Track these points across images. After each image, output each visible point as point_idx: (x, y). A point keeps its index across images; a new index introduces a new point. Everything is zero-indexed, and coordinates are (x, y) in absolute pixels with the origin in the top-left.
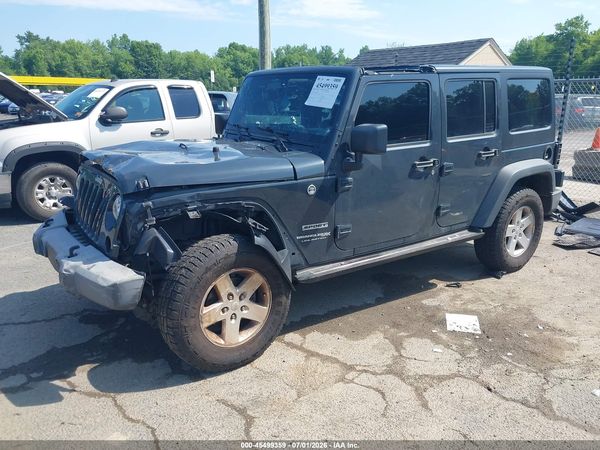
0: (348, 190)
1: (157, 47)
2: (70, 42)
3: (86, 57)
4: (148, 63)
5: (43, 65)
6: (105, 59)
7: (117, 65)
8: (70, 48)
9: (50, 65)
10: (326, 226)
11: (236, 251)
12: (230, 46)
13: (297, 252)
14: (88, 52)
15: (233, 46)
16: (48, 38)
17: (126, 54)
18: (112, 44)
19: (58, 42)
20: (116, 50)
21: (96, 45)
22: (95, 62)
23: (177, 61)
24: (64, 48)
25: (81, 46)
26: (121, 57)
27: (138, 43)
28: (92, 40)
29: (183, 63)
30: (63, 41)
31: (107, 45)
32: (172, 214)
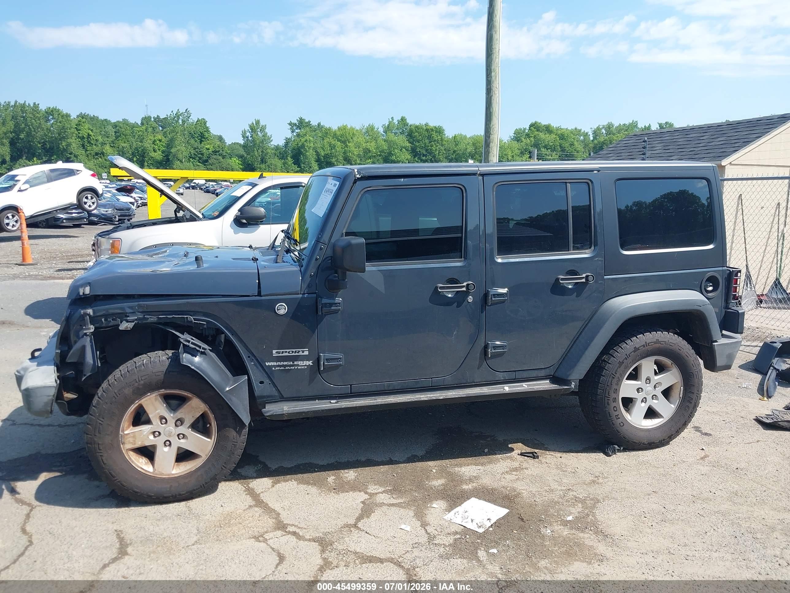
0: (336, 312)
1: (439, 131)
2: (343, 129)
3: (358, 146)
4: (427, 150)
5: (311, 155)
6: (377, 148)
7: (390, 154)
8: (342, 136)
9: (318, 154)
10: (306, 353)
11: (164, 369)
12: (531, 126)
13: (267, 381)
14: (361, 140)
15: (534, 126)
16: (319, 124)
17: (402, 141)
18: (388, 129)
19: (330, 129)
20: (392, 137)
21: (370, 131)
22: (367, 151)
23: (462, 146)
24: (335, 136)
25: (353, 133)
26: (395, 143)
27: (417, 127)
28: (366, 125)
29: (470, 149)
30: (335, 128)
31: (381, 130)
32: (111, 324)
